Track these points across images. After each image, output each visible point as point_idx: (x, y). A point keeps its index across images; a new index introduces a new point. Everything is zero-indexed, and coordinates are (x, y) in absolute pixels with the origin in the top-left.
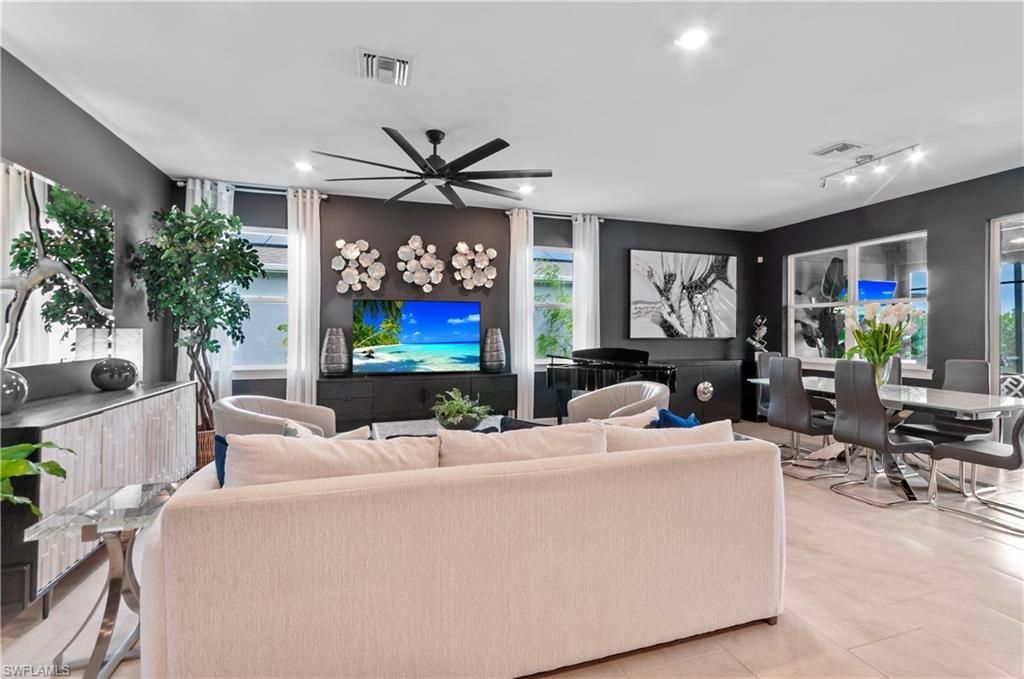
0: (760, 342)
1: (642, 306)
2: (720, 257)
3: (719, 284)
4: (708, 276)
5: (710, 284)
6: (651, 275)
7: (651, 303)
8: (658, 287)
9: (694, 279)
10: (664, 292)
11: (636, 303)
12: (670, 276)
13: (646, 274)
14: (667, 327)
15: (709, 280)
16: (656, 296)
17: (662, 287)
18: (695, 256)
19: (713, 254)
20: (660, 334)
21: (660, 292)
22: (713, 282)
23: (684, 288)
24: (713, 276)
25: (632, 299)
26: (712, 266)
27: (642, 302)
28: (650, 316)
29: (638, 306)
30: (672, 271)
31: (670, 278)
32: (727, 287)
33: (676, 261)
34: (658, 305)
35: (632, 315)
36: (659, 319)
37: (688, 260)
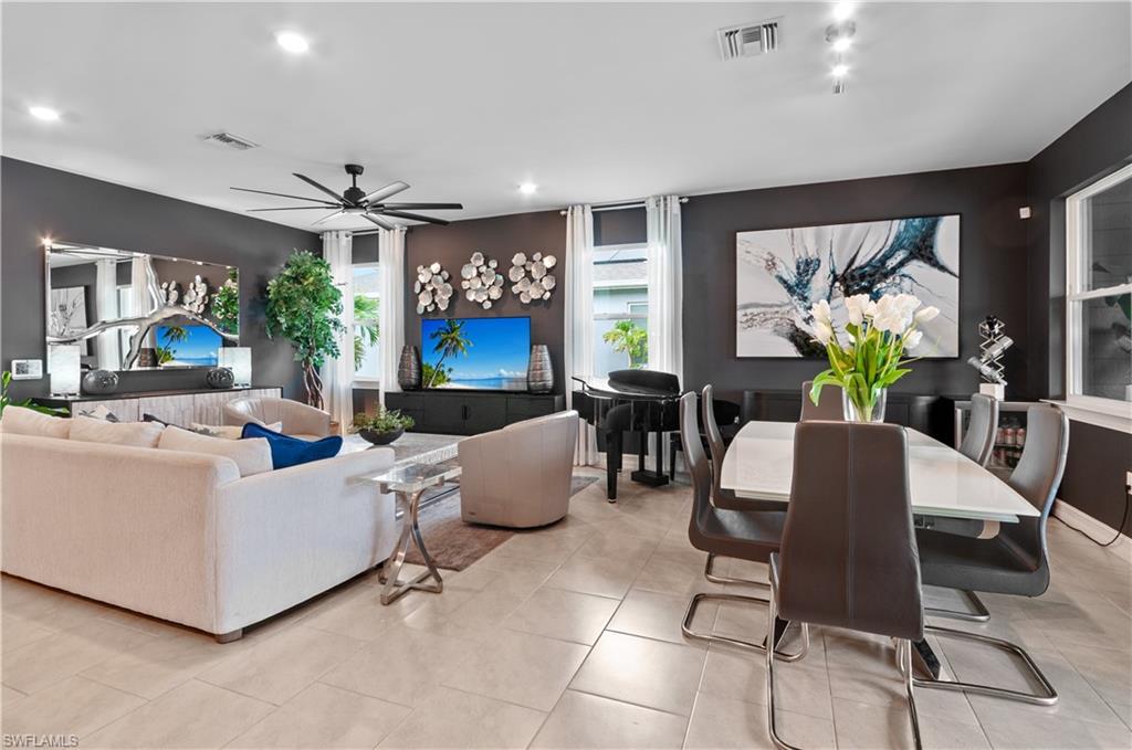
0: (991, 365)
1: (755, 311)
2: (917, 222)
3: (916, 268)
4: (887, 257)
5: (894, 270)
6: (771, 264)
7: (771, 306)
8: (785, 282)
9: (857, 264)
10: (798, 288)
11: (746, 307)
12: (808, 263)
13: (764, 264)
14: (800, 339)
15: (891, 263)
16: (784, 294)
17: (792, 280)
18: (858, 227)
19: (901, 218)
20: (791, 351)
21: (790, 289)
22: (902, 264)
23: (836, 279)
24: (901, 255)
25: (740, 301)
26: (897, 238)
27: (757, 305)
28: (770, 324)
29: (749, 311)
30: (812, 254)
31: (807, 268)
32: (936, 271)
33: (818, 239)
34: (788, 308)
35: (738, 324)
36: (787, 329)
37: (845, 236)
